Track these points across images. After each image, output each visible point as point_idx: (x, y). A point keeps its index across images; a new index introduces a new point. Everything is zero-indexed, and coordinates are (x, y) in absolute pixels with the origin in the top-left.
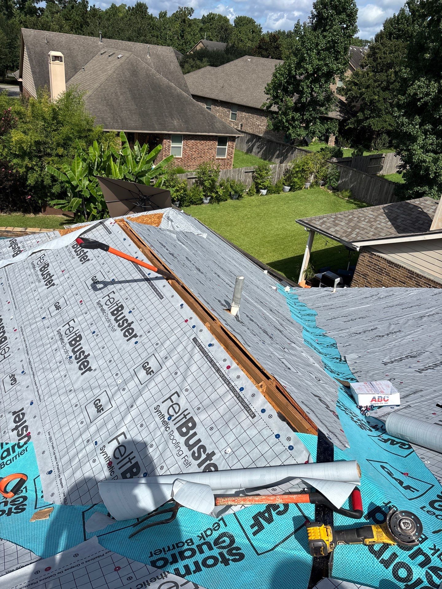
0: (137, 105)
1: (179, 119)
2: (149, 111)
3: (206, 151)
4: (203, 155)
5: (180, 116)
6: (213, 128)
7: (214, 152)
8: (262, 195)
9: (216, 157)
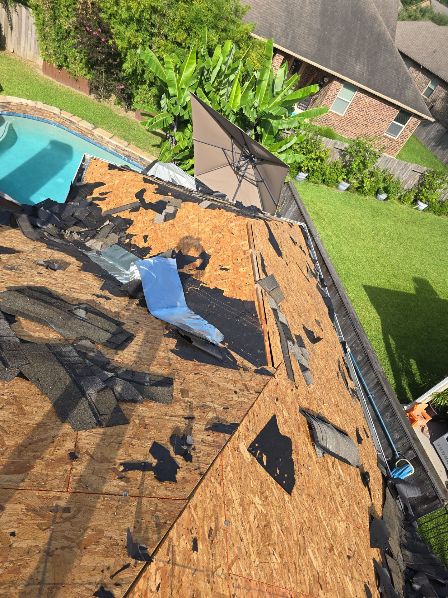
0: (321, 26)
1: (364, 66)
2: (334, 39)
3: (377, 120)
4: (369, 124)
5: (368, 61)
6: (400, 94)
7: (385, 126)
8: (417, 209)
9: (385, 134)
